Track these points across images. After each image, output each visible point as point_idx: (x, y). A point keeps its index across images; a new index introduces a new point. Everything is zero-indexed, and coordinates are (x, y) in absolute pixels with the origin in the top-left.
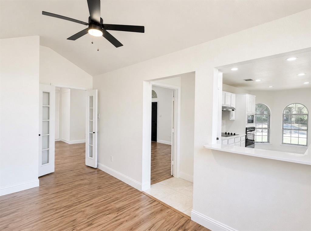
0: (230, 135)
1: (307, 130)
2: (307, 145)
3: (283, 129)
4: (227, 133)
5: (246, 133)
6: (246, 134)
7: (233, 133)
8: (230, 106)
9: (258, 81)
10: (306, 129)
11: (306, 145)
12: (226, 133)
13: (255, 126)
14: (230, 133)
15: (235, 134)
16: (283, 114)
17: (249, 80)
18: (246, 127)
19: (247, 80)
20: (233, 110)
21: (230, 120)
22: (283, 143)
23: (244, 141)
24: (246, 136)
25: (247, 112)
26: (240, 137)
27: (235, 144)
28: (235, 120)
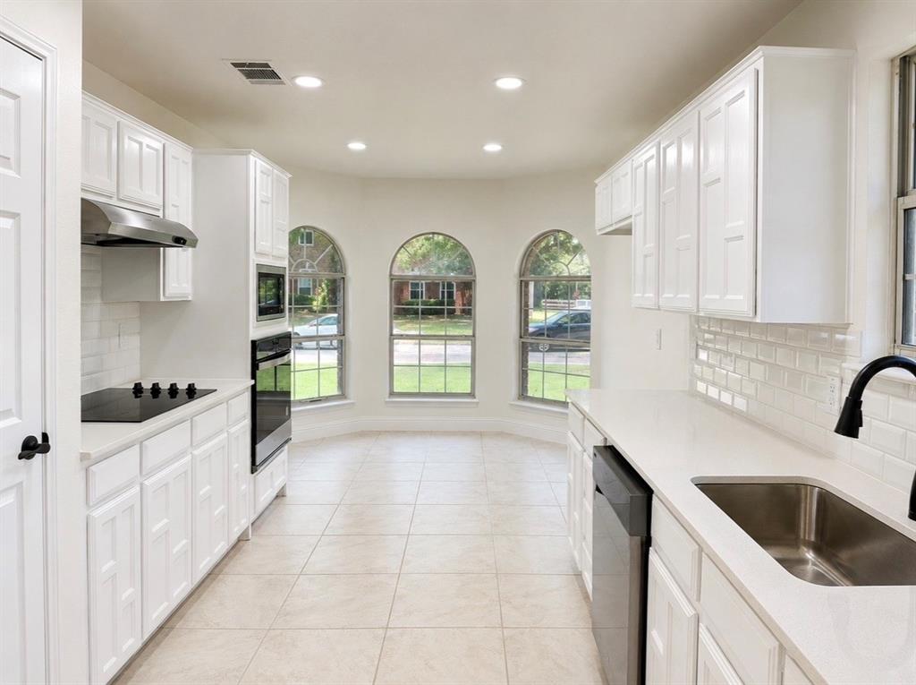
0: (165, 396)
1: (474, 336)
2: (472, 395)
3: (391, 335)
4: (147, 385)
5: (254, 376)
6: (253, 382)
7: (183, 386)
8: (160, 214)
10: (471, 334)
11: (469, 391)
12: (138, 389)
13: (290, 330)
14: (165, 386)
15: (192, 392)
16: (391, 275)
17: (259, 72)
18: (250, 339)
19: (251, 65)
20: (179, 241)
21: (162, 299)
22: (392, 394)
23: (247, 422)
24: (254, 387)
25: (256, 253)
26: (225, 404)
27: (196, 452)
28: (190, 298)
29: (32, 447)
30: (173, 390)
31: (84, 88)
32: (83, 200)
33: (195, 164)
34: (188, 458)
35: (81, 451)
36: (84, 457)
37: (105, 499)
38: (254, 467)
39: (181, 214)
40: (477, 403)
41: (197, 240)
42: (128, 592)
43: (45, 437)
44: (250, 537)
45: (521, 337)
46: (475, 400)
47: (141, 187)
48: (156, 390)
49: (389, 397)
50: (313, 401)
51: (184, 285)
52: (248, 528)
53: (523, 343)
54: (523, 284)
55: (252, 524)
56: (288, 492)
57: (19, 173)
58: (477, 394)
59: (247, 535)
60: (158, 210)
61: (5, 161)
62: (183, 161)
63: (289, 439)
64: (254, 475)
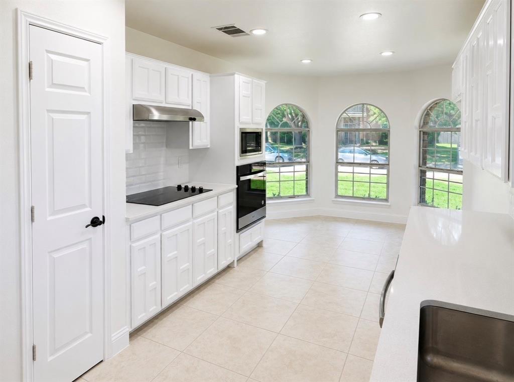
0: (190, 191)
1: (388, 164)
2: (387, 200)
3: (337, 163)
5: (237, 183)
6: (238, 186)
7: (198, 187)
8: (190, 108)
9: (259, 32)
11: (385, 198)
12: (179, 187)
13: (265, 159)
14: (190, 187)
15: (201, 191)
16: (337, 128)
17: (232, 31)
18: (236, 166)
19: (226, 28)
20: (192, 119)
21: (191, 148)
22: (337, 196)
23: (234, 206)
24: (238, 189)
25: (239, 123)
26: (216, 197)
27: (195, 221)
28: (209, 147)
30: (193, 189)
33: (211, 82)
34: (190, 223)
35: (126, 217)
36: (127, 220)
37: (139, 240)
38: (238, 230)
39: (202, 105)
40: (390, 206)
42: (153, 283)
43: (104, 217)
44: (236, 266)
45: (419, 166)
46: (389, 204)
47: (178, 96)
48: (186, 188)
49: (336, 198)
50: (290, 197)
51: (205, 141)
52: (233, 262)
53: (421, 170)
54: (422, 133)
55: (237, 261)
56: (264, 245)
57: (90, 94)
58: (390, 200)
59: (233, 265)
60: (189, 106)
61: (82, 89)
62: (204, 81)
63: (264, 217)
64: (238, 234)
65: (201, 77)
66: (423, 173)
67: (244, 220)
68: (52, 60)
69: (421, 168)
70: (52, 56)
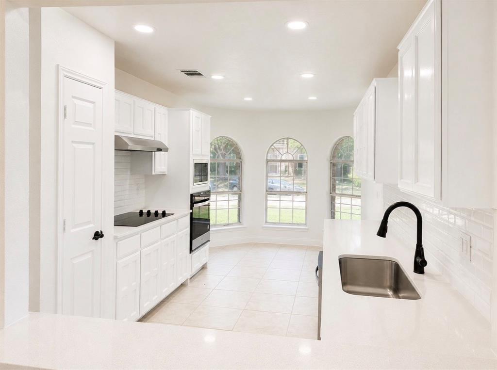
1: (306, 193)
2: (305, 225)
4: (145, 211)
5: (191, 208)
6: (191, 211)
7: (160, 212)
8: (153, 139)
9: (217, 77)
11: (304, 223)
12: (141, 213)
13: (210, 189)
14: (153, 211)
15: (164, 214)
16: (267, 159)
17: (193, 73)
18: (190, 193)
19: (189, 71)
20: (159, 150)
21: (153, 174)
22: (267, 223)
23: (188, 229)
24: (191, 214)
25: (193, 155)
26: (176, 221)
27: (163, 241)
28: (166, 173)
29: (98, 235)
30: (156, 213)
31: (116, 88)
32: (115, 136)
33: (169, 115)
34: (159, 243)
36: (115, 238)
38: (191, 250)
39: (163, 138)
40: (308, 229)
41: (168, 149)
43: (101, 232)
44: (189, 284)
45: (330, 193)
46: (307, 227)
47: (143, 128)
48: (149, 213)
49: (265, 224)
51: (163, 167)
52: (187, 280)
53: (331, 196)
54: (332, 164)
55: (190, 279)
56: (208, 266)
57: (95, 128)
58: (308, 224)
59: (187, 282)
60: (152, 137)
61: (89, 125)
62: (163, 114)
63: (209, 241)
64: (191, 254)
65: (161, 110)
66: (333, 199)
67: (196, 242)
68: (75, 104)
69: (331, 195)
70: (76, 101)
